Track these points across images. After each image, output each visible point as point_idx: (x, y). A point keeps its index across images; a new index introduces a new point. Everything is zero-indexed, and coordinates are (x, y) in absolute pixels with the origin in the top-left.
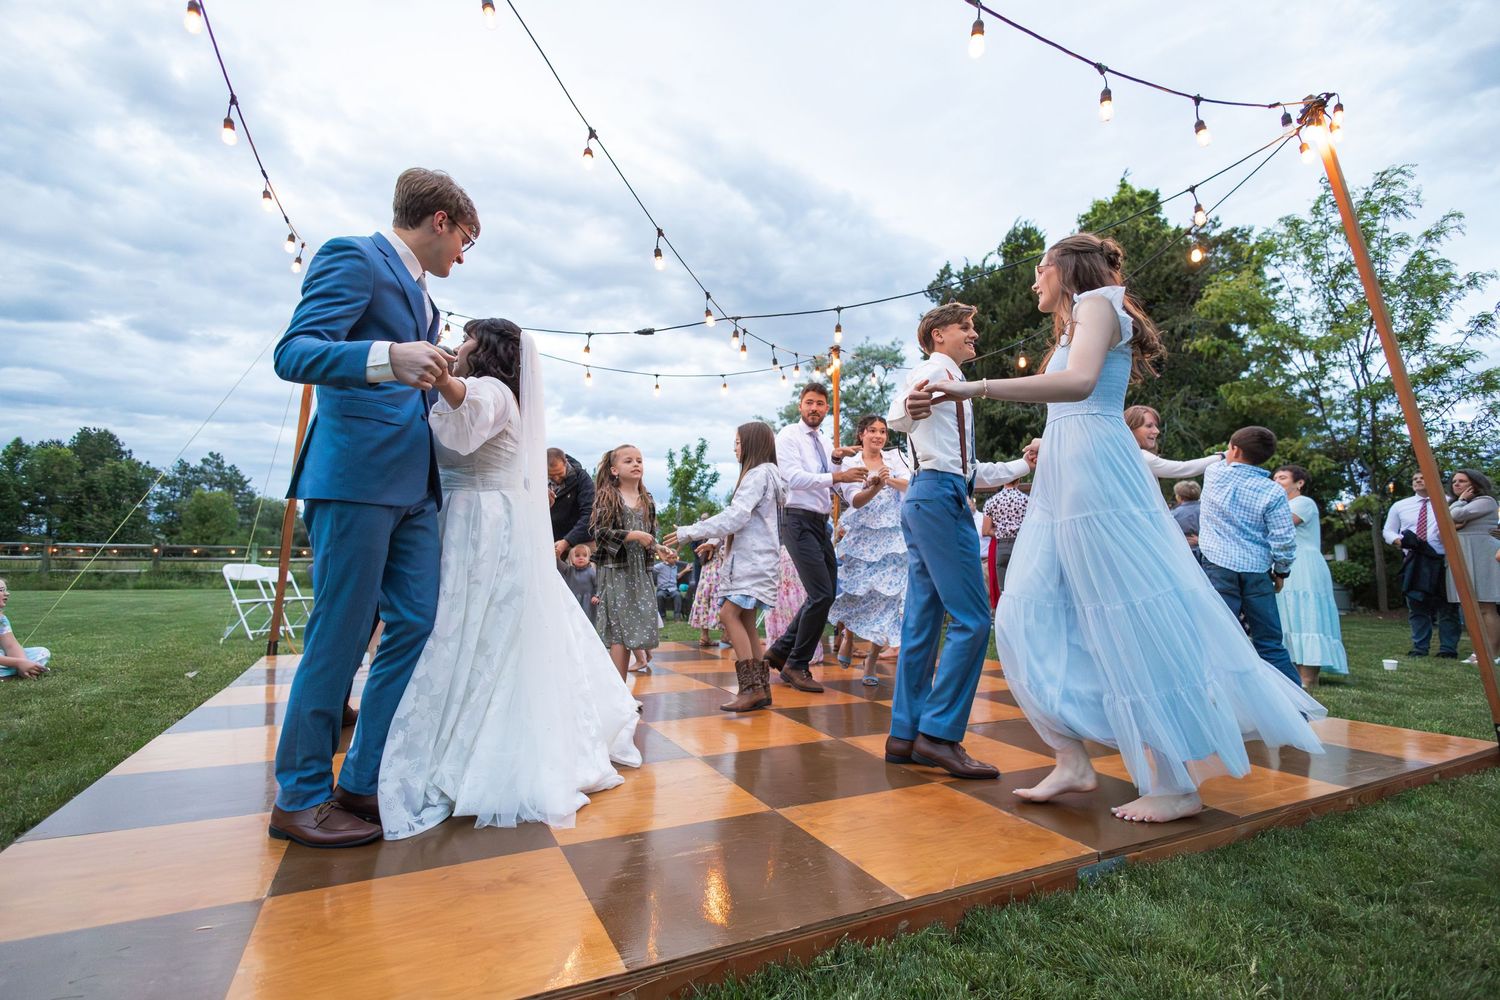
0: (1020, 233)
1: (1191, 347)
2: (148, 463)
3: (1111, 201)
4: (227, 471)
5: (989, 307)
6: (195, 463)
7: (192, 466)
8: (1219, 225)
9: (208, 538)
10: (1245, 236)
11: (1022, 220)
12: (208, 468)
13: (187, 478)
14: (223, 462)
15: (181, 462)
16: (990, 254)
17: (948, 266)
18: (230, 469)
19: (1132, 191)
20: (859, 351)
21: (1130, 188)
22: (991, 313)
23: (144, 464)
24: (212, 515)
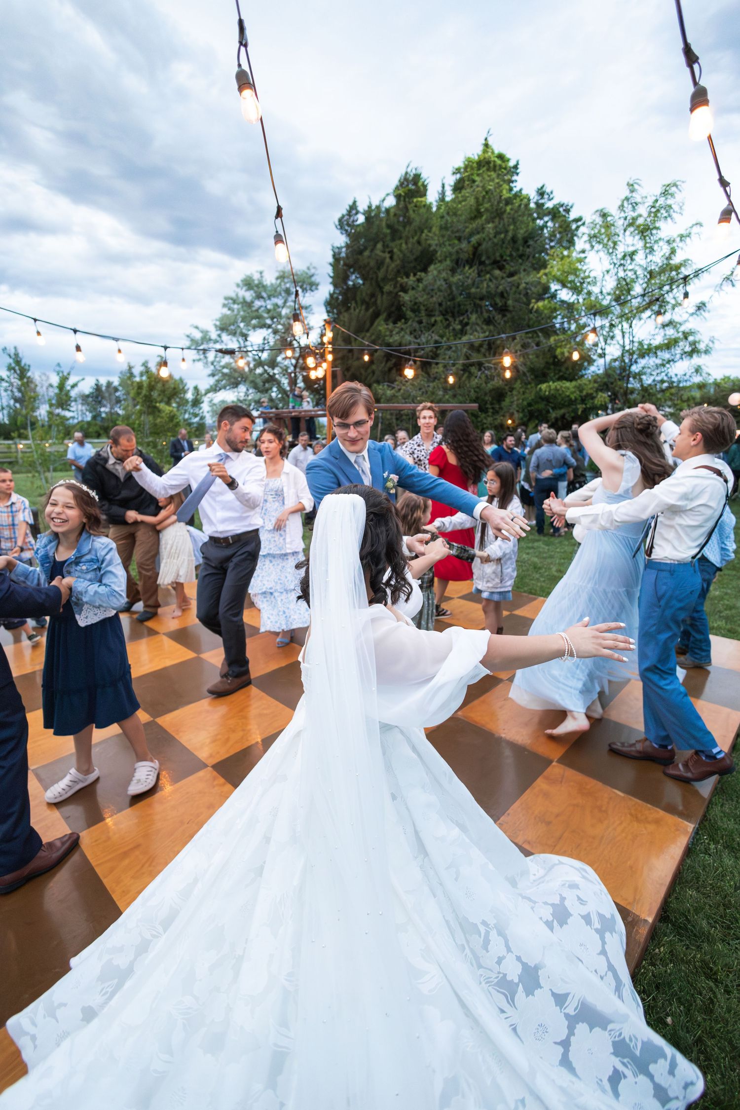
0: (411, 178)
1: (536, 307)
3: (476, 158)
5: (388, 246)
8: (552, 199)
10: (568, 211)
11: (413, 166)
16: (388, 195)
17: (355, 202)
19: (493, 153)
20: (282, 274)
21: (492, 149)
22: (389, 252)
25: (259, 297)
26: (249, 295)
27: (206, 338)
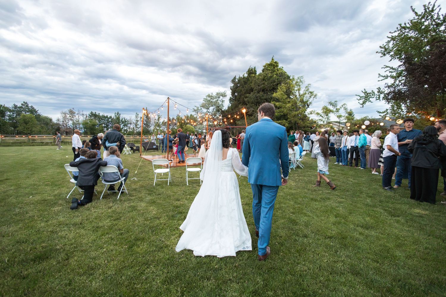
0: (250, 70)
2: (4, 105)
4: (30, 107)
6: (19, 105)
7: (18, 106)
9: (28, 129)
12: (24, 107)
13: (17, 110)
14: (28, 105)
15: (14, 105)
16: (245, 74)
18: (31, 107)
20: (217, 93)
23: (3, 105)
24: (29, 121)
25: (211, 99)
26: (209, 99)
27: (198, 109)
